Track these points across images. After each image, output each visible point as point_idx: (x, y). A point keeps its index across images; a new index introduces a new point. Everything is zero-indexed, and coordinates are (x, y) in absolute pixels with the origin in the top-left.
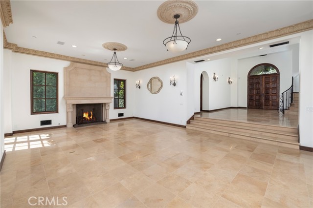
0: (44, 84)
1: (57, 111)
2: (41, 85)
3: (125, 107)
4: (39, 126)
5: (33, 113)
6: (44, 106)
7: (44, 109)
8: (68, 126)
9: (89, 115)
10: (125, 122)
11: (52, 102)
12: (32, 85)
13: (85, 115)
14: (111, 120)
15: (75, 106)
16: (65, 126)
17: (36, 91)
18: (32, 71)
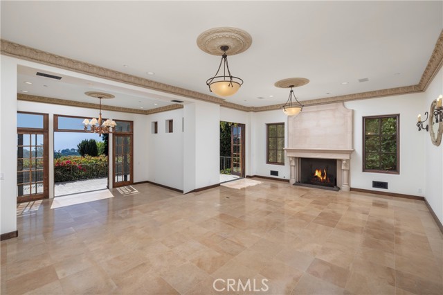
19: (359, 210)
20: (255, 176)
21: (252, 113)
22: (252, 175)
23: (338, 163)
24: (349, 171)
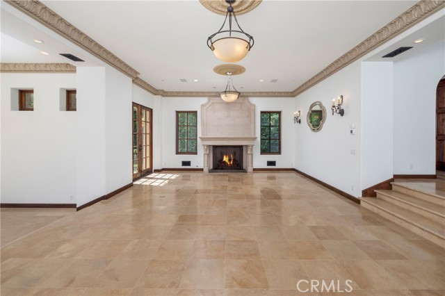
0: (186, 124)
1: (196, 153)
2: (184, 126)
3: (279, 153)
4: (180, 166)
5: (178, 153)
6: (186, 147)
7: (186, 149)
8: (204, 170)
9: (230, 160)
10: (277, 175)
11: (192, 143)
12: (177, 126)
13: (226, 159)
14: (254, 170)
15: (212, 148)
16: (202, 170)
17: (181, 131)
18: (178, 112)
19: (259, 183)
20: (163, 169)
21: (159, 97)
22: (160, 168)
23: (244, 148)
24: (252, 155)
